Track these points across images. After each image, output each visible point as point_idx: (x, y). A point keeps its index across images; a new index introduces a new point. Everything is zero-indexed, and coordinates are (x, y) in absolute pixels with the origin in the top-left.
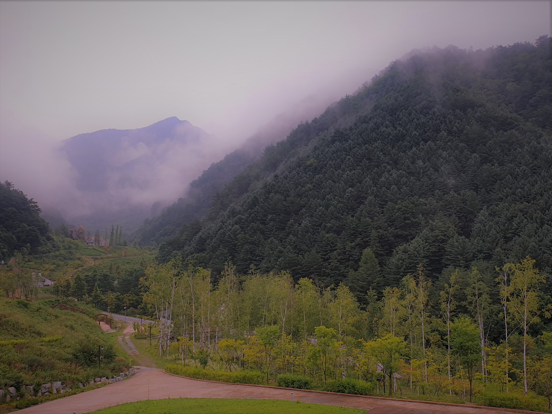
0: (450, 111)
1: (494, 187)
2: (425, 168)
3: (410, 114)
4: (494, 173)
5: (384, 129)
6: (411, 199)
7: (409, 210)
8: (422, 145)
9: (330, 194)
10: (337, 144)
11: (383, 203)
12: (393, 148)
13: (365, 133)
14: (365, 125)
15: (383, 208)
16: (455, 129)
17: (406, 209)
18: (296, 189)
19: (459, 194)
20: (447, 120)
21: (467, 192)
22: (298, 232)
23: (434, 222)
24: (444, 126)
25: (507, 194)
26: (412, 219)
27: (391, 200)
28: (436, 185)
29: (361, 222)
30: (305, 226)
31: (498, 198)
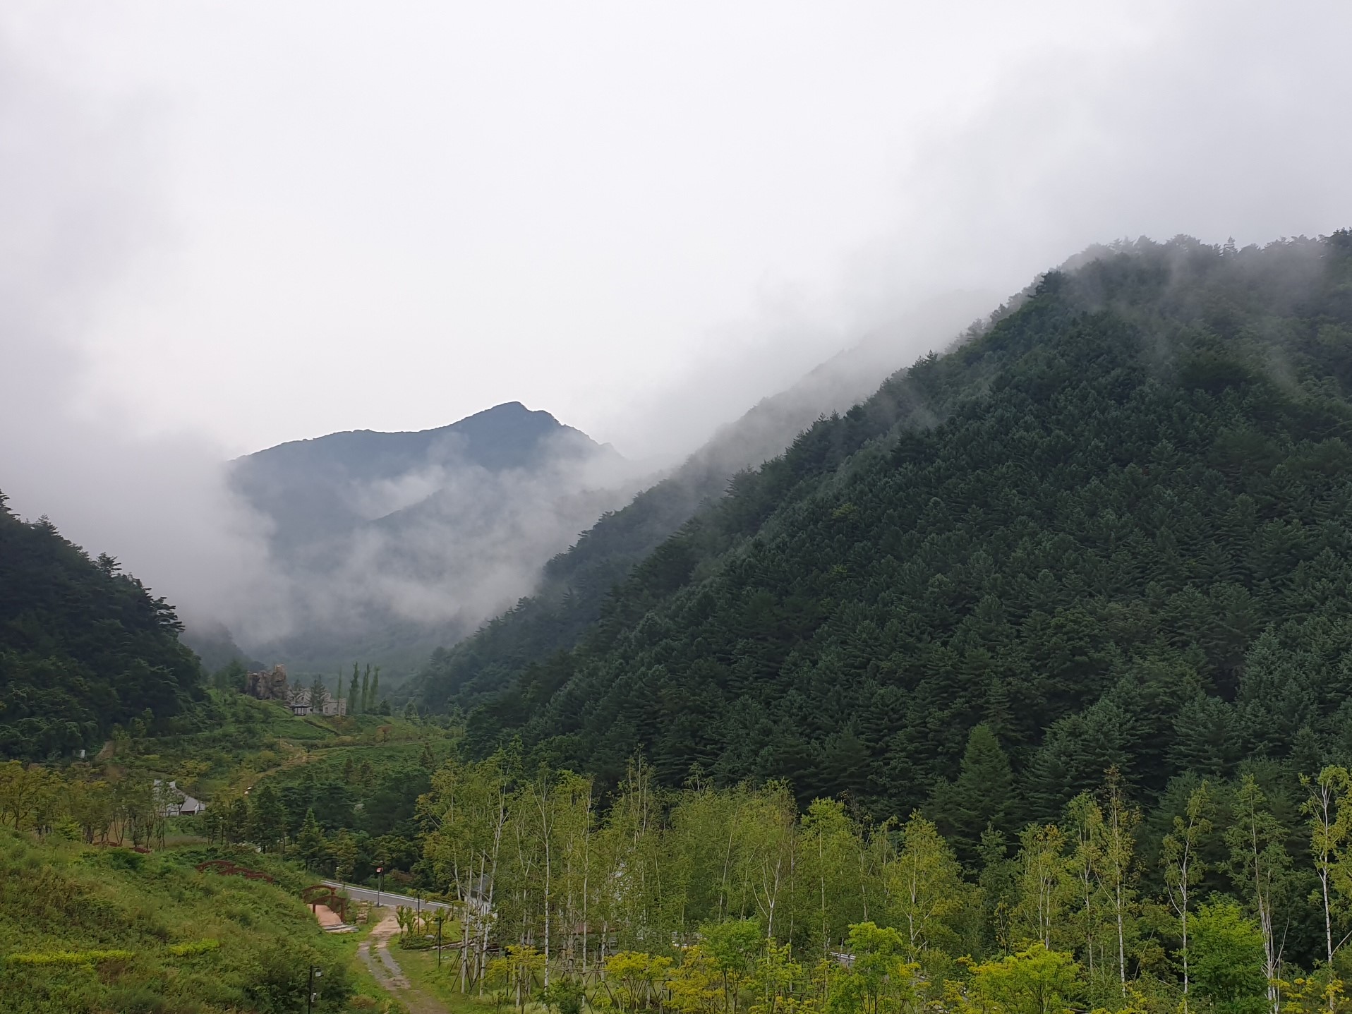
0: (1182, 392)
1: (1289, 576)
2: (1123, 527)
3: (1084, 398)
4: (1290, 543)
5: (1022, 433)
6: (1088, 603)
7: (1083, 631)
8: (1113, 471)
9: (888, 588)
10: (906, 469)
11: (1020, 612)
12: (1043, 478)
13: (974, 443)
14: (974, 425)
15: (1020, 624)
16: (1193, 434)
17: (1076, 627)
18: (807, 575)
19: (1206, 593)
20: (1175, 416)
21: (1225, 587)
22: (809, 683)
23: (1145, 659)
24: (1168, 428)
25: (1323, 593)
26: (1092, 653)
27: (1039, 607)
28: (1149, 569)
29: (965, 658)
30: (827, 668)
31: (1302, 602)
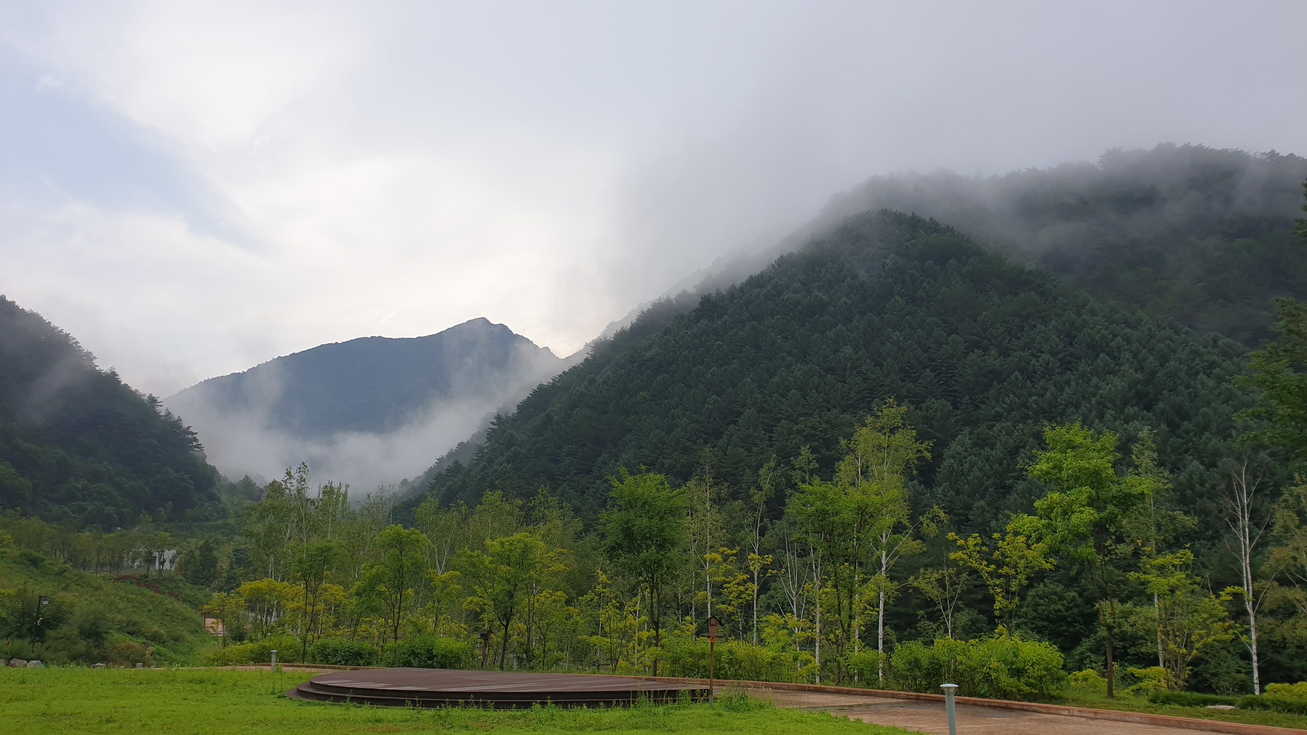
0: (916, 263)
1: (987, 394)
2: (857, 359)
4: (987, 369)
5: (790, 295)
6: (825, 415)
8: (856, 320)
9: (677, 407)
10: (702, 323)
11: (773, 423)
12: (801, 326)
13: (754, 304)
14: (756, 291)
15: (772, 431)
16: (921, 293)
17: (813, 432)
18: (620, 399)
19: (919, 408)
20: (908, 280)
21: (933, 403)
24: (901, 288)
25: (1010, 406)
27: (787, 417)
29: (727, 455)
31: (993, 413)
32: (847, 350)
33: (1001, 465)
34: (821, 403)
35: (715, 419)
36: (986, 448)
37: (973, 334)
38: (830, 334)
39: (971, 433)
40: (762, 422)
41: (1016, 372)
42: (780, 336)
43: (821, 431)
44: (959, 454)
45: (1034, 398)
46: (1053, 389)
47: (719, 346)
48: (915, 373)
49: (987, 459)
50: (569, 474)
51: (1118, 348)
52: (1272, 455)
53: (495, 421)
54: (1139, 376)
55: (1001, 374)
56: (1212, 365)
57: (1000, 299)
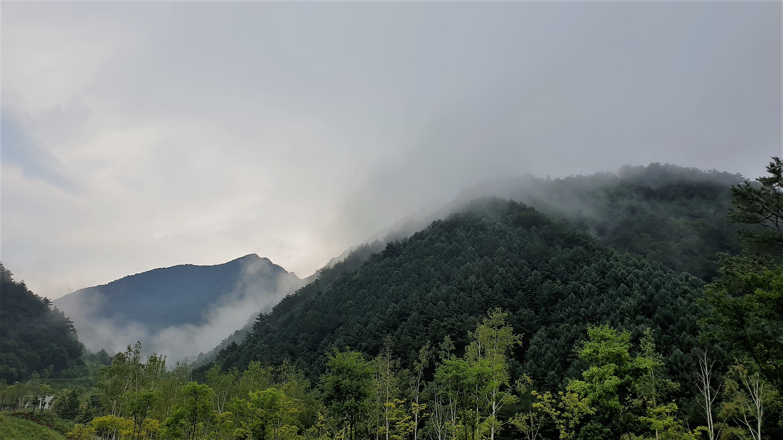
0: (512, 228)
1: (554, 307)
2: (479, 283)
3: (468, 230)
4: (555, 292)
5: (439, 244)
6: (460, 317)
7: (455, 329)
11: (428, 321)
12: (446, 263)
13: (418, 248)
14: (419, 241)
15: (428, 326)
20: (508, 237)
24: (504, 242)
27: (437, 318)
31: (559, 318)
32: (473, 278)
33: (564, 349)
34: (457, 309)
35: (394, 318)
36: (555, 339)
37: (546, 271)
38: (462, 268)
39: (546, 330)
40: (422, 320)
41: (572, 294)
42: (433, 268)
43: (457, 327)
44: (539, 342)
45: (583, 309)
46: (594, 304)
47: (397, 273)
48: (513, 293)
49: (556, 346)
50: (303, 352)
51: (632, 281)
52: (722, 346)
53: (259, 317)
54: (644, 297)
55: (564, 295)
56: (686, 292)
57: (562, 250)
